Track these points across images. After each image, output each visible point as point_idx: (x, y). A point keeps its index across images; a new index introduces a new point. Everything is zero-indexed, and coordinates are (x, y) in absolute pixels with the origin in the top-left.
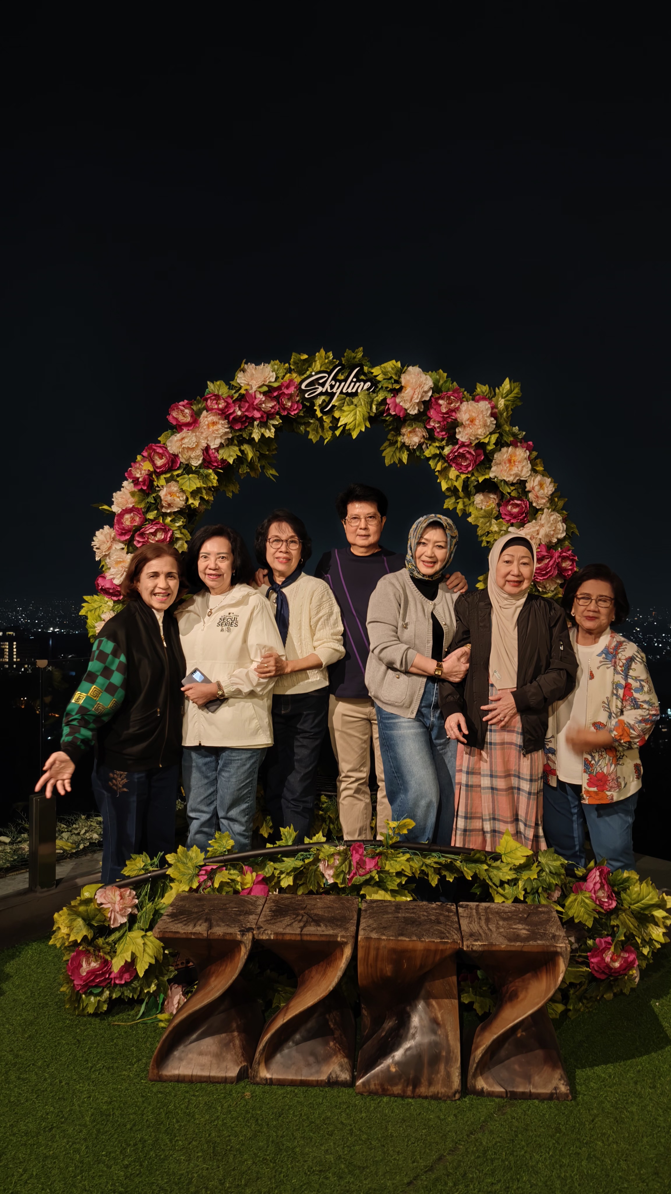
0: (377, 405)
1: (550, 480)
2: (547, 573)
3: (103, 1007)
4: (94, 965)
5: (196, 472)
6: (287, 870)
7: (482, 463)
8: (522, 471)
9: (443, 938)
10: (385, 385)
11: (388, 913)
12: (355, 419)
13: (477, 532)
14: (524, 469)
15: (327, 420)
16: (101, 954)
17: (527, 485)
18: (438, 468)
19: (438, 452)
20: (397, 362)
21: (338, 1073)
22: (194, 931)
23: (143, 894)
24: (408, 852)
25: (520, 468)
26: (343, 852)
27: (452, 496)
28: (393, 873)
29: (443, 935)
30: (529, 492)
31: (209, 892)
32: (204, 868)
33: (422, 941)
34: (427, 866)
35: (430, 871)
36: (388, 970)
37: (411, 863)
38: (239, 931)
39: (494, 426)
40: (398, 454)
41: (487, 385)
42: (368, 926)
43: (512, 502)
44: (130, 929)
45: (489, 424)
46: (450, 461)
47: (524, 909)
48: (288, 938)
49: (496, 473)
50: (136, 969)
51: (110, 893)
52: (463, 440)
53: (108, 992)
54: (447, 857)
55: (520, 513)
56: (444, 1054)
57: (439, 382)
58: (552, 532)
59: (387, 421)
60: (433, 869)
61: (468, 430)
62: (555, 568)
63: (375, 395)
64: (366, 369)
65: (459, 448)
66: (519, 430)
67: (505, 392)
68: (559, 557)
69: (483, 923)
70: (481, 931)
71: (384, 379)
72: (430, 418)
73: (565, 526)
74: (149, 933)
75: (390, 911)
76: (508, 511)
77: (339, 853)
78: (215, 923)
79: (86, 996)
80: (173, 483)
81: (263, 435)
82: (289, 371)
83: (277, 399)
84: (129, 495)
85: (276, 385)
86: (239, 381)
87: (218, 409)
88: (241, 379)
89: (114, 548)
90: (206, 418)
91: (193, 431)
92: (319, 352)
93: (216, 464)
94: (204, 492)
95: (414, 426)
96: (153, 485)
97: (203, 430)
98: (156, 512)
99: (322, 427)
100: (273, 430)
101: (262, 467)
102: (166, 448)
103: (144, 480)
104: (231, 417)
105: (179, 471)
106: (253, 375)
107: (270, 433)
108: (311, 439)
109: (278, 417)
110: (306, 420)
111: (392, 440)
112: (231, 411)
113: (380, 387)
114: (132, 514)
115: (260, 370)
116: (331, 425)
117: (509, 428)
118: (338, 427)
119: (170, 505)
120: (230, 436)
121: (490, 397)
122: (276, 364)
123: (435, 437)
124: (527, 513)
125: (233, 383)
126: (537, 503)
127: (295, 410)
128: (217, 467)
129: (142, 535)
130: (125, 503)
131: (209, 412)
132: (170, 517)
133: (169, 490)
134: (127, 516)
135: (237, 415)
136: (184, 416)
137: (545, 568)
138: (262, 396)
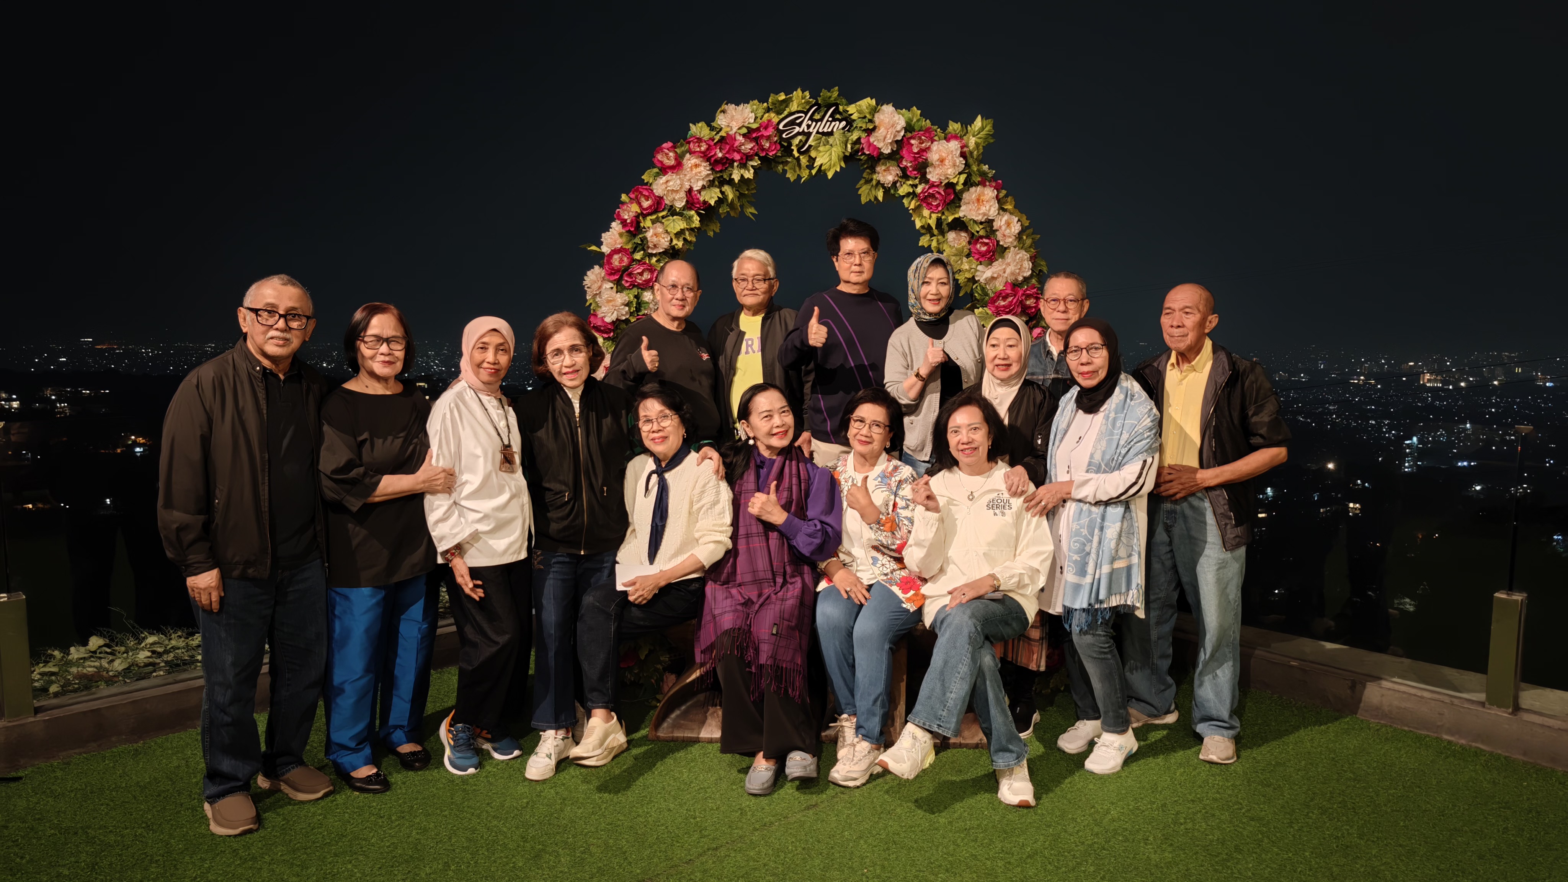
0: (852, 144)
1: (1016, 219)
5: (680, 213)
7: (952, 201)
8: (990, 210)
10: (859, 125)
12: (831, 159)
14: (992, 208)
15: (803, 160)
17: (994, 224)
18: (912, 206)
19: (911, 191)
20: (871, 99)
25: (988, 208)
27: (926, 233)
30: (997, 230)
39: (963, 166)
40: (873, 192)
41: (959, 123)
43: (981, 240)
45: (958, 164)
46: (922, 200)
49: (966, 211)
52: (933, 179)
55: (988, 251)
57: (912, 120)
58: (1017, 271)
59: (861, 160)
61: (938, 171)
62: (1018, 306)
63: (850, 134)
64: (841, 108)
65: (930, 187)
66: (989, 169)
67: (977, 129)
68: (1023, 295)
71: (859, 118)
72: (902, 158)
73: (1031, 264)
76: (977, 249)
80: (658, 224)
81: (742, 176)
82: (768, 110)
83: (756, 140)
84: (618, 236)
85: (755, 126)
86: (719, 123)
87: (700, 152)
88: (721, 120)
89: (604, 288)
90: (690, 161)
91: (677, 175)
92: (796, 90)
93: (698, 206)
94: (687, 233)
95: (888, 165)
96: (639, 226)
97: (686, 173)
98: (642, 252)
99: (799, 165)
100: (752, 171)
101: (742, 206)
102: (652, 191)
103: (632, 222)
104: (713, 159)
105: (664, 213)
106: (733, 116)
107: (749, 174)
108: (789, 178)
109: (756, 158)
110: (783, 159)
111: (868, 179)
112: (713, 153)
113: (855, 126)
114: (620, 255)
115: (740, 111)
116: (808, 165)
117: (977, 168)
118: (813, 168)
119: (655, 246)
120: (712, 178)
121: (961, 136)
122: (755, 104)
123: (908, 175)
124: (994, 252)
125: (714, 125)
126: (1004, 242)
127: (773, 151)
128: (699, 209)
129: (630, 275)
130: (614, 243)
131: (692, 155)
132: (656, 257)
133: (654, 231)
134: (616, 257)
135: (718, 157)
136: (668, 159)
137: (1009, 306)
138: (741, 138)
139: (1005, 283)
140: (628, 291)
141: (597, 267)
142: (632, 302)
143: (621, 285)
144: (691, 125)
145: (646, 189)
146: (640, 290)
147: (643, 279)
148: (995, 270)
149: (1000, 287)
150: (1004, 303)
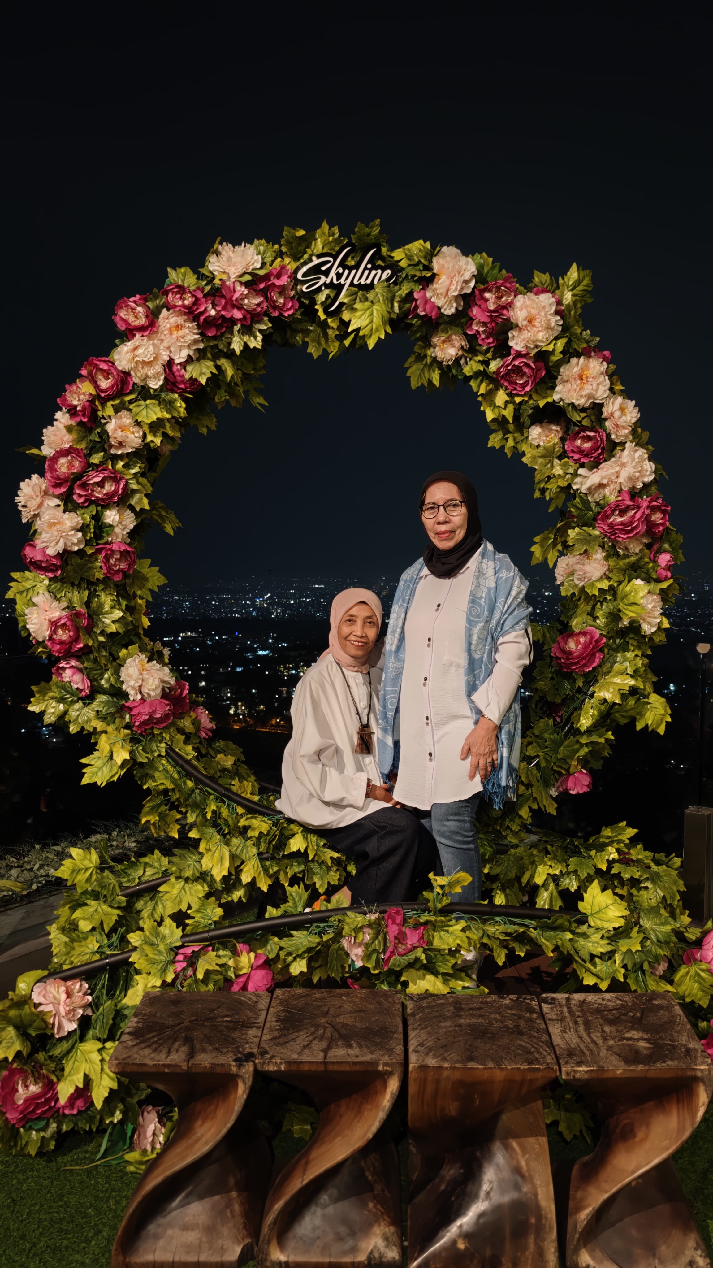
0: (399, 302)
1: (634, 402)
3: (48, 1145)
4: (34, 1089)
5: (156, 397)
6: (297, 950)
7: (543, 381)
8: (597, 389)
9: (531, 1063)
10: (412, 273)
11: (445, 1019)
12: (372, 322)
13: (534, 478)
14: (600, 387)
15: (332, 326)
16: (44, 1071)
17: (604, 409)
18: (482, 391)
19: (482, 369)
20: (425, 242)
21: (382, 1249)
22: (168, 1061)
23: (99, 987)
24: (462, 919)
25: (595, 386)
26: (375, 923)
27: (499, 430)
28: (444, 950)
29: (531, 1057)
31: (190, 985)
32: (181, 951)
33: (502, 1069)
34: (488, 936)
35: (495, 945)
36: (453, 1109)
37: (468, 933)
38: (235, 1061)
39: (560, 329)
40: (427, 375)
41: (547, 273)
42: (421, 1045)
43: (582, 434)
44: (82, 1039)
45: (553, 324)
46: (496, 381)
47: (634, 1003)
48: (306, 1068)
49: (561, 393)
50: (91, 1096)
51: (52, 990)
52: (518, 348)
53: (54, 1125)
54: (515, 924)
55: (594, 449)
56: (533, 1221)
57: (483, 268)
58: (637, 474)
59: (413, 325)
60: (498, 942)
61: (526, 335)
62: (643, 522)
63: (397, 288)
64: (384, 250)
65: (514, 359)
66: (591, 335)
67: (571, 283)
68: (648, 507)
69: (581, 1028)
70: (582, 1046)
71: (409, 265)
72: (472, 320)
73: (653, 466)
74: (108, 1045)
75: (448, 1014)
76: (578, 447)
77: (370, 926)
78: (198, 1046)
79: (26, 1131)
80: (124, 413)
81: (246, 345)
82: (280, 254)
83: (264, 293)
84: (64, 431)
85: (262, 272)
86: (211, 268)
87: (184, 306)
88: (214, 265)
89: (46, 505)
90: (167, 320)
91: (149, 338)
92: (319, 226)
93: (182, 386)
94: (168, 425)
95: (450, 333)
96: (97, 416)
97: (163, 337)
98: (102, 454)
99: (326, 335)
100: (260, 337)
101: (246, 393)
102: (113, 364)
103: (84, 408)
104: (202, 318)
105: (132, 397)
106: (229, 259)
107: (256, 342)
108: (311, 354)
109: (266, 319)
110: (304, 326)
111: (420, 354)
112: (202, 309)
113: (404, 276)
114: (69, 458)
115: (240, 253)
116: (337, 333)
117: (579, 331)
118: (347, 335)
119: (121, 444)
120: (201, 346)
121: (553, 288)
122: (261, 244)
123: (478, 348)
124: (603, 449)
125: (203, 271)
126: (617, 435)
127: (289, 309)
128: (184, 391)
129: (84, 486)
130: (60, 442)
131: (171, 311)
132: (122, 460)
133: (119, 422)
134: (63, 460)
135: (209, 316)
136: (136, 317)
137: (631, 523)
138: (243, 288)
139: (619, 492)
140: (83, 511)
141: (35, 477)
142: (88, 526)
143: (73, 501)
144: (169, 270)
145: (105, 361)
146: (99, 508)
147: (105, 492)
148: (604, 474)
149: (612, 498)
150: (622, 519)
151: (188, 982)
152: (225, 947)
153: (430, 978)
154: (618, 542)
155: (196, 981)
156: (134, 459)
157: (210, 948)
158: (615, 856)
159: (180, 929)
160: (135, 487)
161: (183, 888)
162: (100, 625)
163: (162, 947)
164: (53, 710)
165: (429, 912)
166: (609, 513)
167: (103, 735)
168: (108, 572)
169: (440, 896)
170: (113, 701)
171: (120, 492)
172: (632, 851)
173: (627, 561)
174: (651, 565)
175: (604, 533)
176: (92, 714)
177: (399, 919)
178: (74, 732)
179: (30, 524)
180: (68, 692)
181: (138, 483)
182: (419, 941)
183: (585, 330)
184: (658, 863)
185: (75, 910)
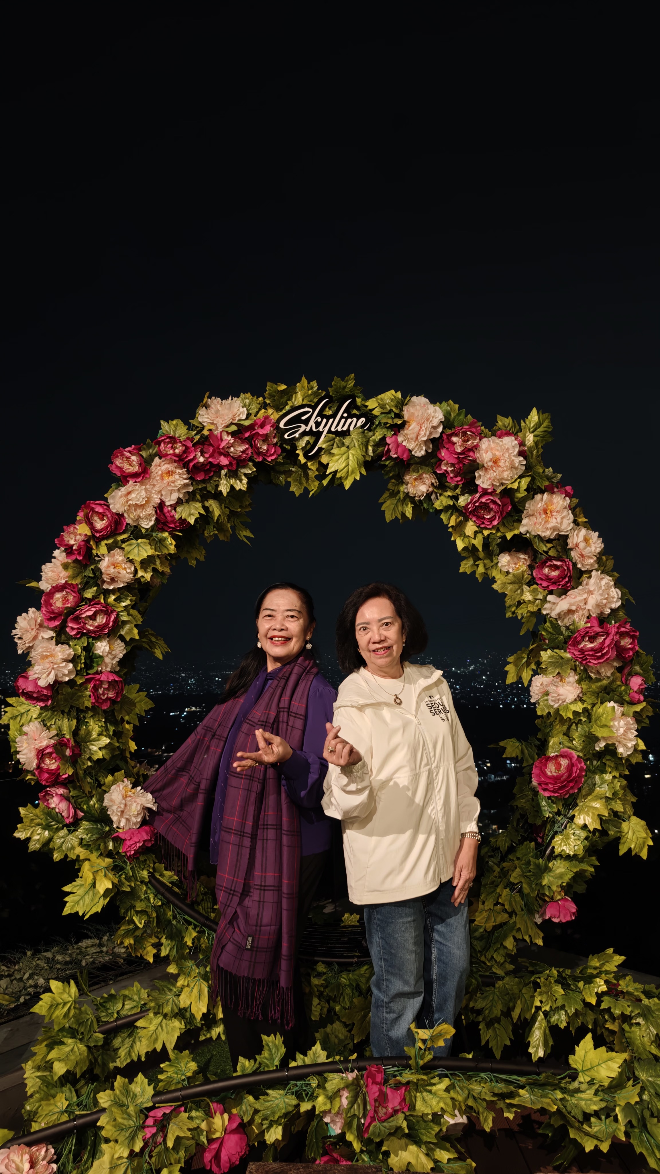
0: (374, 446)
1: (597, 533)
2: (603, 655)
5: (147, 535)
6: (274, 1113)
7: (509, 514)
8: (562, 522)
10: (384, 421)
12: (348, 465)
13: (505, 602)
14: (565, 520)
15: (312, 467)
17: (569, 541)
18: (452, 523)
19: (452, 504)
20: (396, 392)
23: (65, 1153)
24: (446, 1076)
25: (559, 520)
26: (353, 1082)
27: (469, 557)
28: (428, 1114)
30: (571, 549)
31: (159, 1154)
32: (152, 1114)
34: (474, 1097)
35: (481, 1107)
37: (452, 1094)
39: (524, 468)
40: (400, 508)
41: (510, 418)
43: (549, 563)
45: (517, 465)
46: (465, 514)
49: (528, 526)
51: (16, 1158)
52: (485, 486)
54: (502, 1080)
55: (562, 577)
57: (450, 415)
58: (605, 601)
59: (387, 466)
60: (484, 1104)
61: (492, 474)
62: (612, 648)
63: (371, 434)
64: (359, 401)
65: (481, 496)
66: (554, 472)
67: (532, 425)
68: (616, 633)
71: (382, 413)
72: (440, 461)
73: (620, 593)
76: (545, 575)
77: (348, 1086)
80: (117, 551)
81: (232, 488)
82: (264, 406)
83: (249, 441)
84: (61, 568)
85: (247, 423)
86: (200, 420)
87: (174, 455)
88: (203, 417)
89: (40, 638)
90: (159, 467)
91: (142, 483)
92: (300, 381)
93: (172, 525)
94: (158, 562)
95: (420, 472)
96: (92, 554)
97: (155, 483)
98: (95, 588)
99: (307, 476)
100: (245, 480)
101: (233, 528)
102: (108, 506)
103: (80, 547)
104: (191, 464)
105: (125, 536)
106: (217, 411)
107: (242, 485)
108: (293, 492)
109: (251, 464)
110: (286, 468)
111: (393, 491)
112: (191, 457)
113: (377, 423)
114: (64, 593)
115: (227, 406)
116: (317, 473)
117: (541, 471)
118: (324, 476)
119: (113, 580)
120: (191, 489)
121: (515, 432)
122: (247, 398)
123: (447, 484)
124: (570, 577)
125: (193, 422)
126: (583, 565)
127: (272, 455)
128: (174, 529)
129: (77, 620)
130: (57, 577)
131: (163, 459)
132: (114, 594)
133: (111, 559)
134: (58, 595)
135: (198, 463)
136: (130, 465)
137: (600, 649)
138: (230, 437)
139: (588, 618)
140: (75, 642)
141: (32, 610)
142: (80, 656)
143: (66, 633)
144: (162, 422)
145: (100, 505)
146: (90, 640)
147: (96, 624)
148: (572, 601)
149: (582, 624)
150: (592, 645)
151: (156, 1150)
152: (198, 1107)
153: (413, 1148)
154: (589, 666)
155: (167, 1149)
156: (126, 593)
157: (183, 1109)
158: (604, 988)
159: (152, 1086)
160: (125, 618)
161: (160, 1024)
162: (88, 751)
163: (131, 1110)
164: (37, 837)
165: (411, 1069)
166: (579, 639)
167: (87, 863)
168: (97, 701)
169: (422, 1051)
170: (97, 828)
171: (111, 625)
172: (621, 982)
173: (599, 684)
174: (623, 688)
175: (576, 659)
176: (76, 842)
177: (379, 1077)
178: (57, 860)
179: (26, 654)
180: (54, 820)
181: (129, 615)
182: (400, 1104)
183: (548, 468)
184: (649, 995)
185: (52, 1049)
